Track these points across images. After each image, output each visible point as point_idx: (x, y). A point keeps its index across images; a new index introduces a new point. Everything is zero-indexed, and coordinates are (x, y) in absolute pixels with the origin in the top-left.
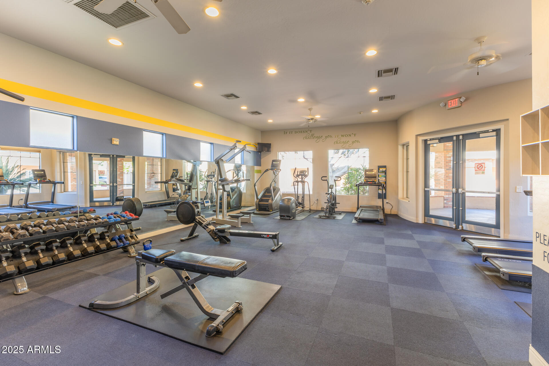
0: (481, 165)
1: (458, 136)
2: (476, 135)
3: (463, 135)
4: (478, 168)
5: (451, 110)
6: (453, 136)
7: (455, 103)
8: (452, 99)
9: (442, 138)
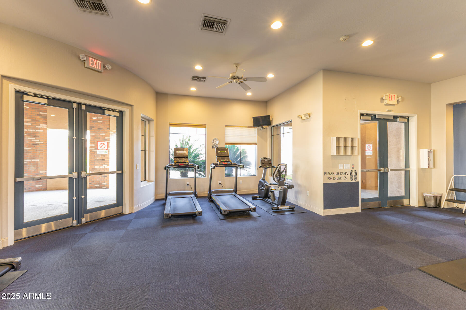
0: (103, 144)
1: (79, 104)
2: (101, 110)
3: (87, 105)
4: (101, 147)
5: (95, 72)
6: (72, 102)
7: (96, 64)
8: (95, 58)
9: (54, 99)
